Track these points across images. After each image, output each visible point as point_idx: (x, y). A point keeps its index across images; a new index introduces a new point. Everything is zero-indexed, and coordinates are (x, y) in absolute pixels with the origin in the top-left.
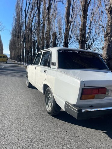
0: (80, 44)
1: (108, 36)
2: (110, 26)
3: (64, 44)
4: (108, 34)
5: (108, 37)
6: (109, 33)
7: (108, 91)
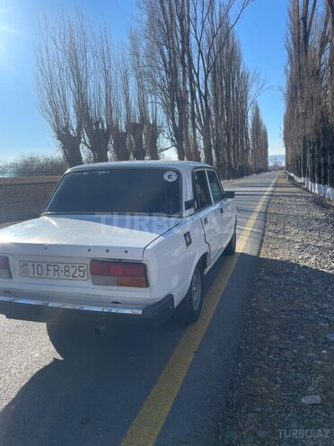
7: (26, 265)
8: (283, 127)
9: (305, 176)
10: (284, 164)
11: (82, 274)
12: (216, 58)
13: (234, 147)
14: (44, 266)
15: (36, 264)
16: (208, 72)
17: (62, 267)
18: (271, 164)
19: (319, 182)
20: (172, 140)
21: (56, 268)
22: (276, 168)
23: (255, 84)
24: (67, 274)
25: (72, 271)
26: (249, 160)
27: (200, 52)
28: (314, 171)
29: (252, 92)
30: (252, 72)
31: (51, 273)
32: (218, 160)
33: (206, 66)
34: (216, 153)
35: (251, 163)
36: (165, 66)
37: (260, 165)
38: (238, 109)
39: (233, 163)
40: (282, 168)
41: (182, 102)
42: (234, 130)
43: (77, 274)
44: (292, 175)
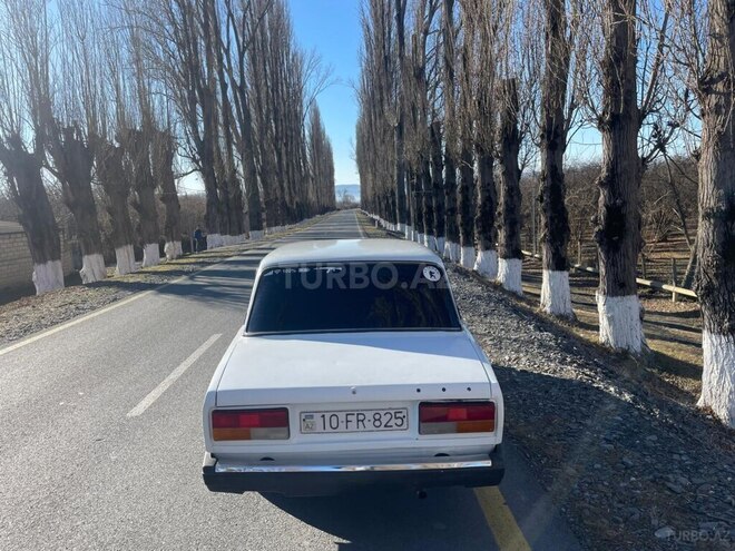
0: (607, 136)
1: (716, 93)
2: (719, 37)
3: (542, 136)
4: (713, 81)
5: (713, 99)
6: (721, 77)
7: (312, 417)
8: (355, 142)
9: (402, 222)
10: (358, 199)
11: (399, 422)
12: (254, 31)
13: (287, 172)
14: (342, 416)
15: (327, 416)
16: (245, 49)
17: (369, 415)
18: (338, 199)
19: (430, 233)
20: (194, 160)
21: (361, 417)
22: (348, 206)
23: (314, 73)
24: (377, 423)
25: (384, 420)
26: (310, 192)
27: (230, 15)
28: (420, 217)
29: (309, 86)
30: (309, 54)
31: (353, 425)
32: (267, 193)
33: (241, 39)
34: (263, 182)
35: (312, 197)
36: (176, 33)
37: (325, 201)
38: (289, 111)
39: (287, 198)
40: (355, 206)
41: (207, 97)
42: (286, 145)
43: (392, 423)
44: (377, 217)
